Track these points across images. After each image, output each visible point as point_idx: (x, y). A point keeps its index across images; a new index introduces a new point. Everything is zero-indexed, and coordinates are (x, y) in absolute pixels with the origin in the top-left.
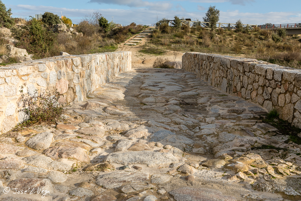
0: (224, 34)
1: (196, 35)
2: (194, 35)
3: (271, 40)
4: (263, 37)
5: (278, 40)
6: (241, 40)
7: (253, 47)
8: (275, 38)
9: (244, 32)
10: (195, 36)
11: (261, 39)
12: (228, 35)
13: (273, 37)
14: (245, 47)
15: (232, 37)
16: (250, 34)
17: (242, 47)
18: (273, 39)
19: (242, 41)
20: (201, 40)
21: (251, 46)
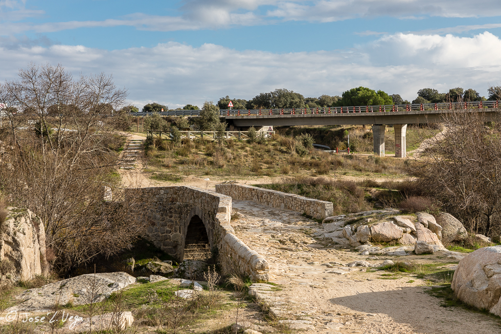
0: (235, 147)
1: (201, 151)
2: (199, 151)
3: (294, 153)
4: (284, 148)
5: (303, 152)
6: (258, 155)
7: (274, 164)
8: (300, 150)
9: (259, 143)
10: (201, 153)
11: (282, 152)
12: (240, 148)
13: (296, 149)
14: (266, 165)
15: (246, 151)
16: (267, 145)
17: (261, 165)
18: (297, 152)
19: (259, 157)
20: (211, 159)
21: (271, 163)
